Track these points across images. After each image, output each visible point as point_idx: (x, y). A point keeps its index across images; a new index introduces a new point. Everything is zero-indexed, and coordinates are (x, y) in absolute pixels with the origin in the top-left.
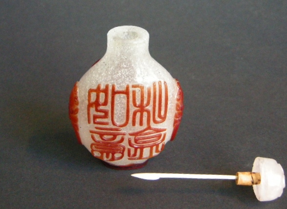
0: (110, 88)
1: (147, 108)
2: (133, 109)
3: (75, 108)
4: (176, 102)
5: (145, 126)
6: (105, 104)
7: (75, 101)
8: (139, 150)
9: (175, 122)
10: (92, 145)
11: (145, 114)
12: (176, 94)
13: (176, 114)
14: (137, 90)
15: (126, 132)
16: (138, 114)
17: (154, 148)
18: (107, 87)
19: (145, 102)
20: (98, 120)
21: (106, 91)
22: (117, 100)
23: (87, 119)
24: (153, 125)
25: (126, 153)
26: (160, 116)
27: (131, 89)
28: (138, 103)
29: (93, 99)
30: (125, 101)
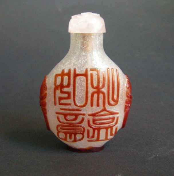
0: (72, 72)
1: (103, 90)
2: (91, 90)
3: (44, 93)
4: (126, 89)
5: (101, 107)
6: (68, 86)
7: (45, 87)
8: (96, 132)
9: (126, 107)
10: (58, 126)
11: (101, 95)
12: (126, 83)
13: (126, 100)
14: (94, 73)
15: (85, 113)
16: (95, 96)
17: (109, 130)
18: (70, 71)
19: (101, 85)
20: (63, 101)
21: (69, 74)
22: (78, 83)
23: (54, 102)
24: (108, 108)
25: (86, 134)
26: (113, 99)
27: (89, 73)
28: (95, 85)
29: (58, 82)
30: (84, 84)
